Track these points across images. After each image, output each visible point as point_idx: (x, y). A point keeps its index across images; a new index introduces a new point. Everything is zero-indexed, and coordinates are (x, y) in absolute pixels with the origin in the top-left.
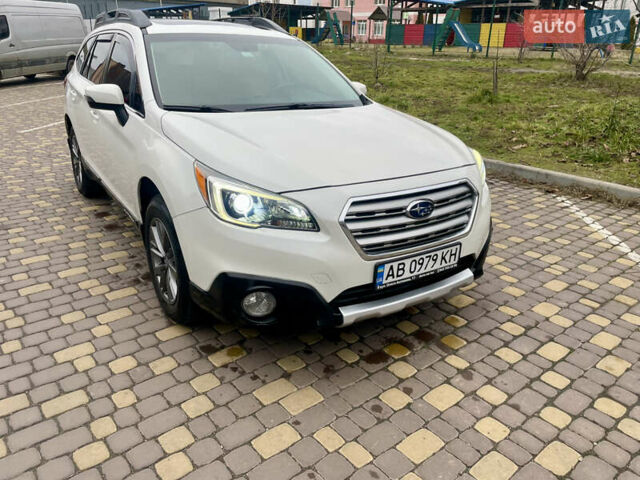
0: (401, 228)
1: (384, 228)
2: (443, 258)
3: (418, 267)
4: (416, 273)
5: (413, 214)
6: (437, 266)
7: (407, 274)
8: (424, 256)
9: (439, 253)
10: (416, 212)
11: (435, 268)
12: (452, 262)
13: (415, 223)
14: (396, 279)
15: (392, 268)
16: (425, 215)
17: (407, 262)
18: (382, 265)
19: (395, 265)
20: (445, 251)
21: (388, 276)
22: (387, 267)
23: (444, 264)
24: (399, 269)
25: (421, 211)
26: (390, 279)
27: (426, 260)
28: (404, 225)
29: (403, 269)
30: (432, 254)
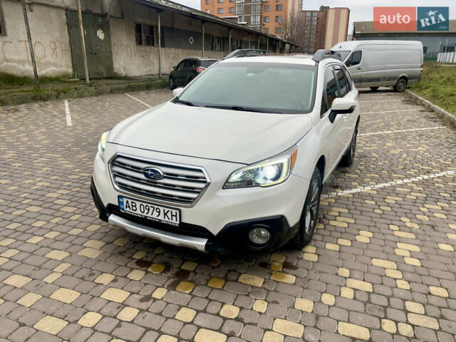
0: (138, 180)
1: (129, 176)
2: (165, 214)
3: (146, 211)
4: (145, 214)
5: (146, 175)
6: (161, 217)
7: (138, 212)
8: (149, 205)
9: (162, 209)
10: (147, 174)
11: (159, 218)
12: (174, 221)
13: (147, 181)
14: (131, 211)
15: (127, 202)
16: (153, 178)
17: (138, 204)
18: (122, 197)
19: (130, 201)
20: (166, 210)
21: (127, 207)
22: (125, 200)
23: (167, 219)
24: (133, 206)
25: (151, 175)
26: (128, 209)
27: (151, 209)
28: (139, 179)
29: (135, 206)
30: (156, 207)
